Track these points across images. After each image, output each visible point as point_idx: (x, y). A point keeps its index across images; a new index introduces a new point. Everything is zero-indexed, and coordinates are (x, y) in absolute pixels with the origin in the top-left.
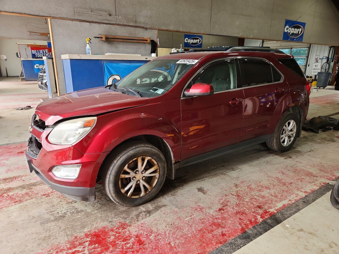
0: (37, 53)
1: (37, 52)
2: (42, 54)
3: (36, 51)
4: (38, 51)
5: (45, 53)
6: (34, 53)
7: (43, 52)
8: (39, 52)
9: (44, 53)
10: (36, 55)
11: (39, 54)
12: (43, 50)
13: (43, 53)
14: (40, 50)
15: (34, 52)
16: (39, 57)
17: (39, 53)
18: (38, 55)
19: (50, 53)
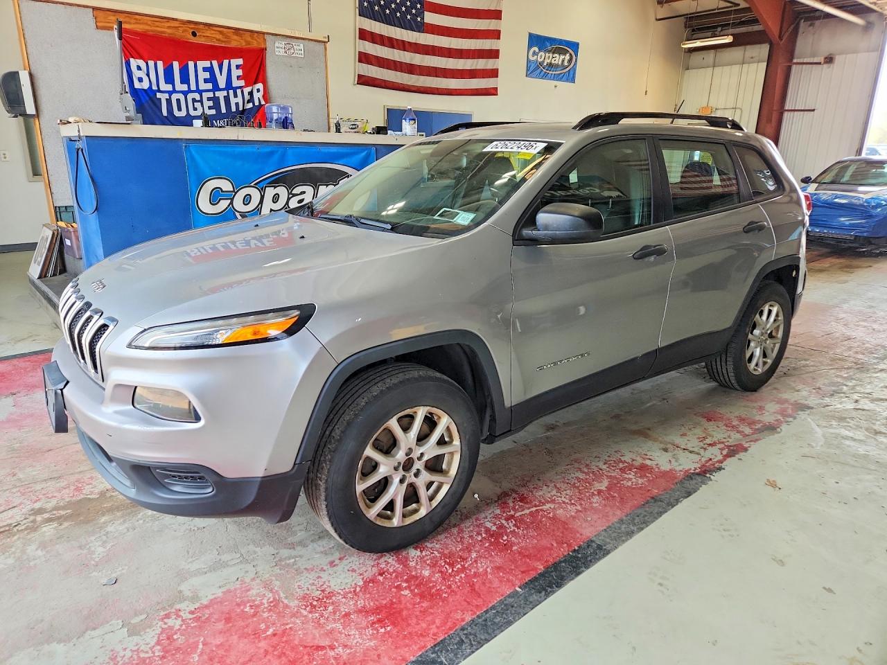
0: (169, 87)
1: (169, 79)
2: (205, 95)
3: (160, 64)
4: (176, 65)
5: (222, 84)
6: (145, 85)
7: (213, 79)
8: (185, 79)
9: (216, 88)
10: (163, 97)
11: (185, 93)
12: (215, 63)
13: (209, 86)
14: (191, 64)
15: (147, 73)
16: (183, 113)
17: (185, 87)
18: (174, 97)
19: (260, 86)
